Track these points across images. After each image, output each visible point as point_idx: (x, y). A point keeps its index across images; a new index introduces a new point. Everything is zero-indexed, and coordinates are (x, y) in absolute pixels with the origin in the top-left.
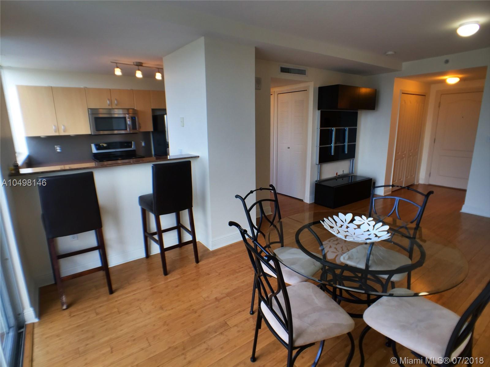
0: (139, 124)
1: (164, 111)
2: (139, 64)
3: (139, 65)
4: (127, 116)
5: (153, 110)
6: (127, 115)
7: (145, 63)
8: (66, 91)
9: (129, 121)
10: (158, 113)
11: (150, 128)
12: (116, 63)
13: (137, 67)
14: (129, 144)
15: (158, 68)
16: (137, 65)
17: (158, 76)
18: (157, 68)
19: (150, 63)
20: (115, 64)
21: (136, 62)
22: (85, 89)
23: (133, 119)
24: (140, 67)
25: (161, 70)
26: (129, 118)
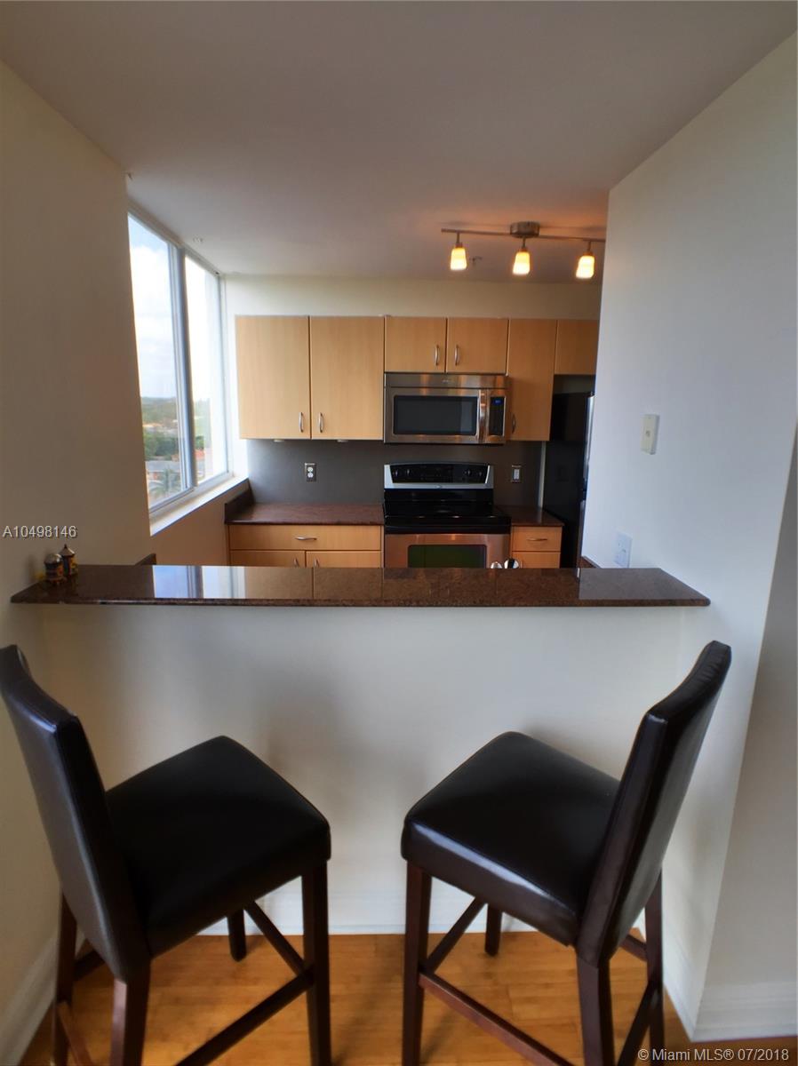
0: (511, 418)
1: (588, 382)
2: (528, 230)
3: (526, 233)
4: (480, 394)
5: (559, 380)
6: (480, 391)
7: (547, 227)
8: (339, 327)
9: (485, 408)
10: (572, 389)
11: (542, 432)
12: (459, 233)
13: (519, 241)
14: (477, 473)
15: (590, 241)
16: (519, 235)
17: (585, 267)
18: (585, 240)
19: (563, 224)
20: (455, 235)
21: (519, 225)
22: (386, 321)
23: (496, 405)
24: (530, 242)
25: (595, 246)
26: (483, 400)
